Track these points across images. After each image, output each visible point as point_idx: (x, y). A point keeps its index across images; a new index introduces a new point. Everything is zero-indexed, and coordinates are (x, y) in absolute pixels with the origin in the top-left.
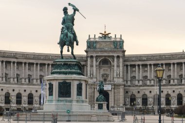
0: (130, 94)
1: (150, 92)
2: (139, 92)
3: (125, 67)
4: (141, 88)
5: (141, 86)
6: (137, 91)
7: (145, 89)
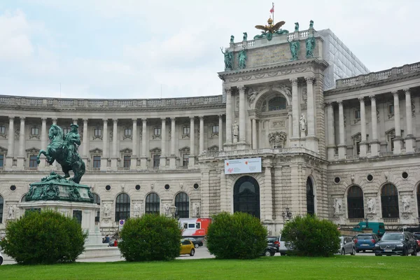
0: (345, 184)
1: (405, 175)
2: (370, 178)
3: (330, 110)
4: (377, 165)
5: (375, 160)
6: (365, 174)
7: (389, 168)
